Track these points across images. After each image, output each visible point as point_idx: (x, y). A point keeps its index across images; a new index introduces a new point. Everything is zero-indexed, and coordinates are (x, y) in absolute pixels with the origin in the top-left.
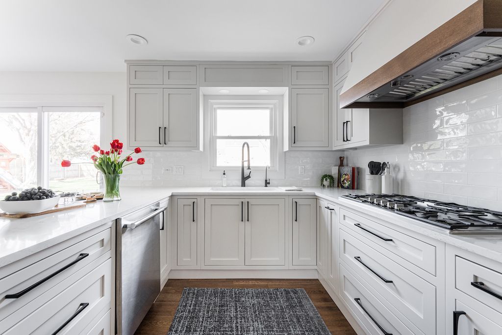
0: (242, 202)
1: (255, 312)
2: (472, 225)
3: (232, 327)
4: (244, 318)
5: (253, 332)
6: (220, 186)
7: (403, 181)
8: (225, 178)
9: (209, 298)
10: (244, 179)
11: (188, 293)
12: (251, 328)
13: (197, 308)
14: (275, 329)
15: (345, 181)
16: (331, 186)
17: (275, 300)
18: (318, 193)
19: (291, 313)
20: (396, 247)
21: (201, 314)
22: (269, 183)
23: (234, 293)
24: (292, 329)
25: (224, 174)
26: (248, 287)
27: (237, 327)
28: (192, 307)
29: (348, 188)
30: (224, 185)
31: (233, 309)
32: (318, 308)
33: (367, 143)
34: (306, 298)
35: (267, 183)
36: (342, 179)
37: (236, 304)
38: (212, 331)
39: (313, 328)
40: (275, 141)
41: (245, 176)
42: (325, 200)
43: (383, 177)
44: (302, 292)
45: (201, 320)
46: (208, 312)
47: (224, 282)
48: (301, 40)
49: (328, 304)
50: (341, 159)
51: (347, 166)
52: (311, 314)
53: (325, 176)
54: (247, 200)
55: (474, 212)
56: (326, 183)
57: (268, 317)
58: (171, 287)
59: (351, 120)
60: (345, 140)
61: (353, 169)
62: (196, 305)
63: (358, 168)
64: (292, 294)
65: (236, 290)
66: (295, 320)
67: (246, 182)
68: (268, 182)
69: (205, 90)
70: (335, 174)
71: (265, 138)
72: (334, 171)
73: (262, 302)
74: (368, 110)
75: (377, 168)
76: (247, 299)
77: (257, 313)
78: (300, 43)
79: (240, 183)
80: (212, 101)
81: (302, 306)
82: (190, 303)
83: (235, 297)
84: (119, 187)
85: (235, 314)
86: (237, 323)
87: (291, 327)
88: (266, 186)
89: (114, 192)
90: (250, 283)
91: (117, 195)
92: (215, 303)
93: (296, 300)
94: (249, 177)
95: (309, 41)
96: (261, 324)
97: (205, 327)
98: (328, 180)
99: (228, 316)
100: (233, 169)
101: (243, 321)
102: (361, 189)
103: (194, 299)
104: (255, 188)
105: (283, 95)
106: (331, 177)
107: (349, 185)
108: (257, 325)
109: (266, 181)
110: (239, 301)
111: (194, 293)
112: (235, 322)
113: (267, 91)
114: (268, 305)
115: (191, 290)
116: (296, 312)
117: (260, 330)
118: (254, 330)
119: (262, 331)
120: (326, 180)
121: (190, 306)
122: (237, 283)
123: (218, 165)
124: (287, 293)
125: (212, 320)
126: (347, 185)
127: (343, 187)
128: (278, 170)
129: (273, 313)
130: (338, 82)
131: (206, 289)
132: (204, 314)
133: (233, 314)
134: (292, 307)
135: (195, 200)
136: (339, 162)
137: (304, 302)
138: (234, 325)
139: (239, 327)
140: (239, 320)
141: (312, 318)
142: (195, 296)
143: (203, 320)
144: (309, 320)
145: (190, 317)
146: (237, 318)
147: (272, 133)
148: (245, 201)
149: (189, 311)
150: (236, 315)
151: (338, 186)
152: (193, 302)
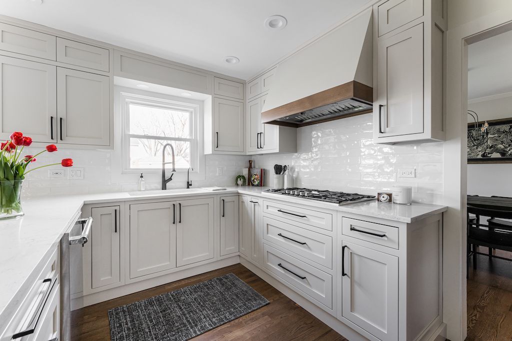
0: (174, 205)
1: (200, 303)
2: (346, 200)
3: (183, 323)
4: (192, 312)
5: (205, 319)
6: (136, 191)
7: (297, 178)
8: (143, 181)
9: (145, 309)
10: (165, 182)
11: (117, 314)
12: (202, 317)
13: (136, 322)
14: (222, 309)
15: (255, 180)
16: (244, 185)
17: (213, 289)
18: (241, 190)
19: (230, 293)
20: (308, 220)
21: (144, 325)
22: (191, 185)
23: (171, 296)
24: (235, 304)
25: (142, 177)
26: (183, 286)
27: (188, 321)
28: (129, 324)
29: (257, 185)
30: (142, 189)
31: (177, 309)
32: (248, 283)
33: (277, 151)
34: (237, 279)
35: (189, 185)
36: (252, 179)
37: (178, 304)
38: (165, 334)
39: (250, 298)
40: (196, 144)
41: (167, 178)
42: (247, 196)
43: (286, 177)
44: (232, 275)
45: (147, 330)
46: (151, 321)
47: (154, 290)
48: (228, 58)
49: (253, 278)
50: (250, 162)
51: (254, 167)
52: (245, 289)
53: (239, 177)
54: (178, 202)
55: (341, 194)
56: (240, 182)
57: (212, 303)
58: (87, 316)
59: (263, 132)
60: (259, 147)
61: (261, 170)
62: (133, 320)
63: (264, 169)
64: (224, 280)
65: (172, 293)
66: (235, 297)
67: (167, 184)
68: (190, 183)
69: (119, 81)
70: (246, 175)
71: (185, 140)
72: (245, 172)
73: (202, 294)
74: (278, 126)
75: (279, 169)
76: (187, 297)
77: (202, 304)
78: (227, 61)
79: (160, 186)
80: (123, 93)
81: (236, 286)
82: (125, 321)
83: (174, 299)
84: (21, 198)
85: (181, 312)
86: (187, 318)
87: (234, 303)
88: (188, 188)
89: (14, 205)
90: (183, 283)
91: (18, 209)
92: (155, 311)
93: (229, 283)
94: (170, 179)
95: (234, 61)
96: (209, 310)
97: (155, 334)
98: (242, 180)
99: (175, 316)
100: (152, 172)
101: (192, 314)
102: (266, 186)
103: (128, 317)
104: (176, 190)
105: (203, 101)
106: (243, 177)
107: (259, 183)
108: (206, 313)
109: (188, 182)
110: (179, 300)
111: (124, 311)
112: (184, 318)
113: (190, 95)
114: (208, 294)
115: (118, 309)
116: (233, 291)
117: (210, 315)
118: (205, 317)
119: (213, 315)
120: (240, 180)
121: (127, 324)
122: (170, 287)
123: (132, 167)
124: (220, 280)
125: (159, 326)
126: (256, 183)
127: (253, 185)
128: (199, 172)
129: (216, 299)
130: (251, 100)
131: (137, 303)
132: (148, 325)
133: (179, 313)
134: (228, 289)
135: (117, 208)
136: (248, 165)
137: (236, 282)
138: (185, 321)
139: (191, 321)
140: (188, 316)
141: (246, 291)
142: (127, 313)
143: (150, 329)
144: (245, 293)
145: (133, 334)
146: (185, 315)
147: (192, 136)
148: (177, 203)
149: (129, 329)
150: (183, 312)
151: (249, 185)
152: (128, 319)
